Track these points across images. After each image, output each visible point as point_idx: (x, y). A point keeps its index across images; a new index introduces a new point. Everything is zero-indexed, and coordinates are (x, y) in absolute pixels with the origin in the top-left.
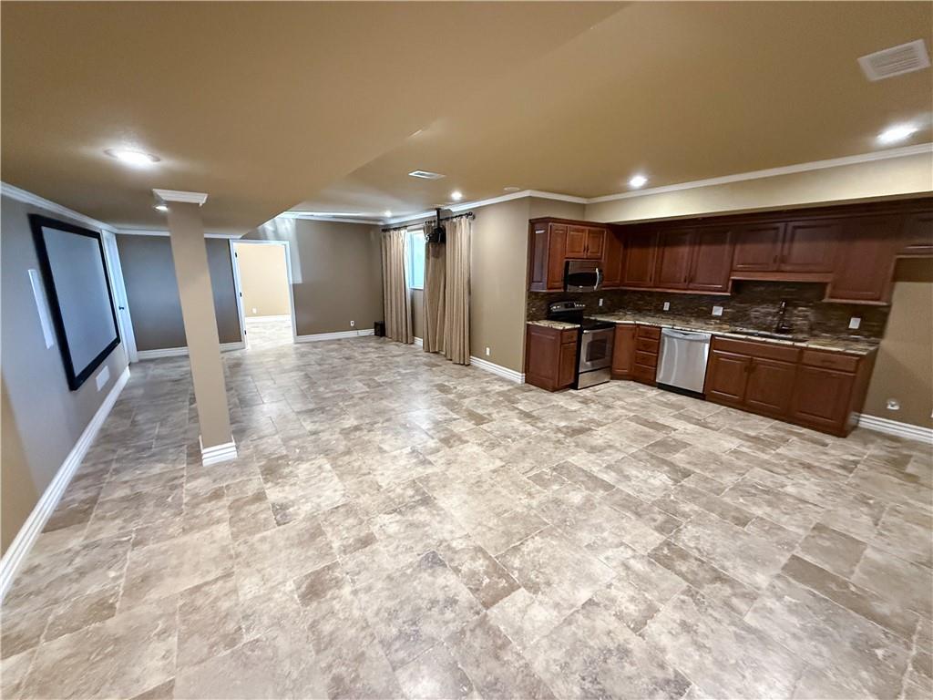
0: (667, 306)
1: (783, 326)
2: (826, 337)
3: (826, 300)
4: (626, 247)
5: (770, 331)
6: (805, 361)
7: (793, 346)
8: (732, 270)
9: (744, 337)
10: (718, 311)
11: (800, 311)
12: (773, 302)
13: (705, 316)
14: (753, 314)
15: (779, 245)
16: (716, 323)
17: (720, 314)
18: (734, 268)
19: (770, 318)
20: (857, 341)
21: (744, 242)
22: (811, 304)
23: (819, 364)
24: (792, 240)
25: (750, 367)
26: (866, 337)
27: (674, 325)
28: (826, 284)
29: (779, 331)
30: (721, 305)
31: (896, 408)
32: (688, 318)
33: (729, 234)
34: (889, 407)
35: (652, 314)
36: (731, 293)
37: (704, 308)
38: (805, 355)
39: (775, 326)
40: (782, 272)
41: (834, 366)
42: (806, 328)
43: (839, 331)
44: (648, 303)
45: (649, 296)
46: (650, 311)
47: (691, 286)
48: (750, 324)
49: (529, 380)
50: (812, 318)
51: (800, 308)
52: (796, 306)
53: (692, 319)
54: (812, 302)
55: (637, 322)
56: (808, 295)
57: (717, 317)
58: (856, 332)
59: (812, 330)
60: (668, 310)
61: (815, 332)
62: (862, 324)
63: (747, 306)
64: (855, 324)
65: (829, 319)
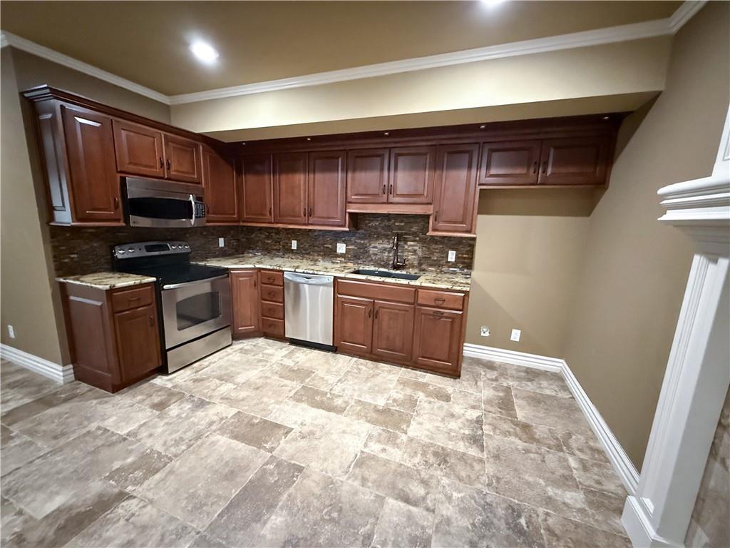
0: (294, 245)
1: (398, 262)
2: (432, 271)
3: (430, 233)
4: (239, 173)
5: (388, 268)
6: (420, 301)
7: (408, 286)
8: (347, 202)
10: (341, 248)
11: (409, 246)
12: (387, 237)
13: (331, 254)
14: (372, 251)
15: (386, 173)
16: (340, 262)
17: (344, 252)
18: (349, 200)
19: (386, 254)
20: (454, 273)
21: (354, 170)
22: (418, 239)
23: (433, 304)
24: (396, 169)
25: (374, 313)
26: (461, 269)
27: (298, 267)
28: (428, 216)
29: (396, 267)
30: (344, 242)
31: (487, 334)
32: (316, 258)
33: (340, 160)
34: (482, 334)
35: (281, 254)
36: (349, 228)
37: (330, 246)
38: (420, 294)
39: (391, 262)
41: (444, 305)
42: (416, 263)
43: (440, 264)
44: (275, 241)
45: (277, 234)
46: (278, 250)
47: (312, 220)
48: (370, 261)
49: (80, 376)
50: (420, 253)
51: (409, 243)
52: (406, 241)
54: (418, 236)
55: (258, 266)
56: (414, 229)
57: (342, 255)
58: (454, 265)
59: (420, 264)
60: (295, 248)
61: (424, 266)
62: (457, 257)
63: (366, 241)
64: (452, 256)
65: (432, 253)
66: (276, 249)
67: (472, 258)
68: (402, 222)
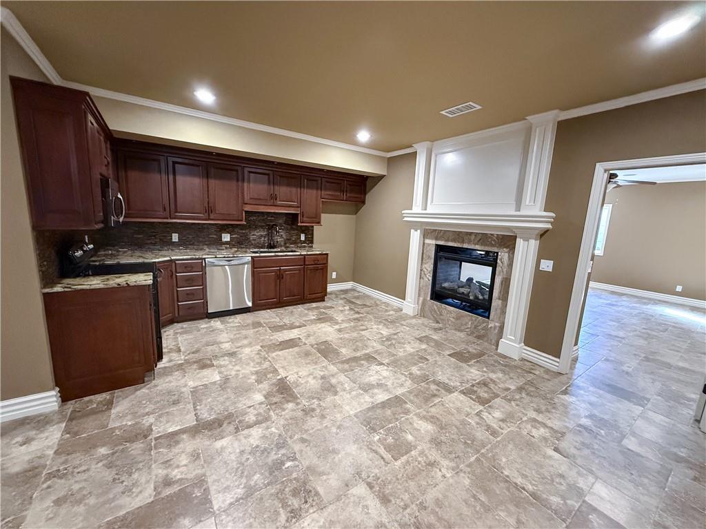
0: (175, 237)
2: (293, 247)
3: (299, 224)
7: (300, 255)
8: (244, 203)
9: (273, 254)
10: (226, 237)
12: (262, 227)
13: (216, 243)
14: (252, 237)
15: (272, 186)
16: (226, 248)
17: (229, 240)
18: (246, 202)
19: (263, 239)
20: (304, 246)
23: (313, 263)
25: (280, 276)
26: (308, 244)
28: (298, 214)
30: (227, 232)
32: (201, 247)
36: (245, 221)
37: (215, 236)
39: (266, 244)
40: (275, 206)
42: (282, 243)
43: (297, 242)
46: (154, 244)
47: (212, 216)
48: (250, 245)
53: (205, 247)
55: (173, 258)
56: (280, 221)
57: (227, 243)
58: (304, 242)
59: (285, 244)
60: (177, 240)
61: (287, 245)
62: (306, 238)
63: (247, 231)
64: (303, 237)
65: (292, 236)
66: (151, 243)
67: (312, 238)
68: (272, 217)
